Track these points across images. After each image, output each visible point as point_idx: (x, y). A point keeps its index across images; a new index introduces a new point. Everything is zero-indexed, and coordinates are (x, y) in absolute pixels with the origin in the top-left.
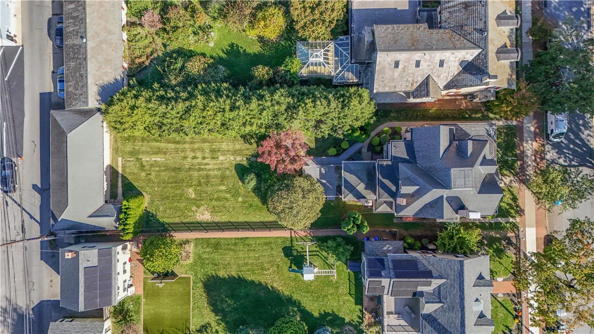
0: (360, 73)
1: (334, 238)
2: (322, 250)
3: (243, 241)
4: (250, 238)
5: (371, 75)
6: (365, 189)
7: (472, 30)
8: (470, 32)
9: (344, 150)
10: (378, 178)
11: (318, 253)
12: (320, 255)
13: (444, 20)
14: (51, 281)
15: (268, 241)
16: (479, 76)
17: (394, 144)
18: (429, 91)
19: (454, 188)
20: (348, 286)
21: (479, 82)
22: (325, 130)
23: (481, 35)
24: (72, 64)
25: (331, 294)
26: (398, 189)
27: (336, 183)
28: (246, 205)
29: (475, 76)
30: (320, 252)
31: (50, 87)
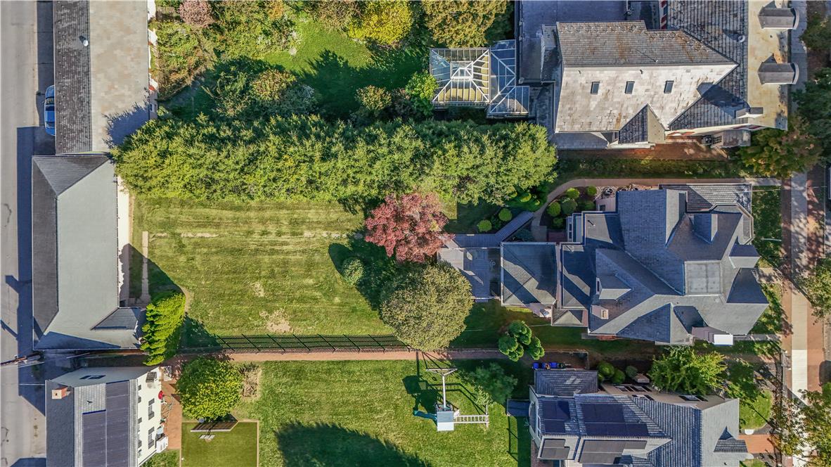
0: (532, 101)
1: (485, 364)
2: (465, 382)
3: (340, 366)
4: (352, 361)
5: (550, 103)
6: (539, 288)
7: (721, 32)
8: (717, 35)
9: (504, 224)
10: (562, 273)
11: (460, 387)
12: (463, 389)
13: (672, 15)
14: (36, 427)
15: (380, 366)
16: (731, 109)
17: (588, 217)
18: (647, 132)
19: (689, 293)
20: (507, 440)
21: (730, 118)
22: (474, 192)
23: (735, 41)
24: (67, 82)
25: (480, 452)
26: (593, 292)
27: (490, 276)
28: (346, 309)
29: (724, 108)
30: (464, 385)
31: (34, 118)
